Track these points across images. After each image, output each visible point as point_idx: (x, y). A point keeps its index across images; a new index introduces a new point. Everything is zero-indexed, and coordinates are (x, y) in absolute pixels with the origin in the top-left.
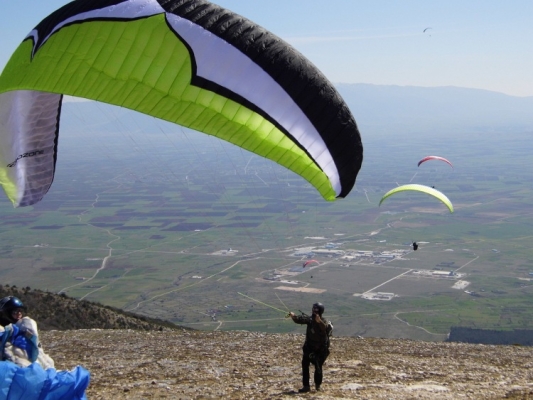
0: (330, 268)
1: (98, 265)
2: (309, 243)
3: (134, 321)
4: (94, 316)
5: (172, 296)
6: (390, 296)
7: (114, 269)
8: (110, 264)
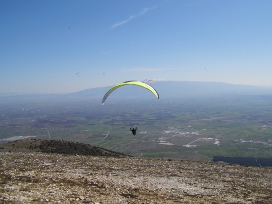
0: (176, 137)
1: (105, 136)
3: (110, 153)
4: (98, 151)
5: (127, 146)
6: (194, 146)
7: (110, 138)
8: (108, 136)
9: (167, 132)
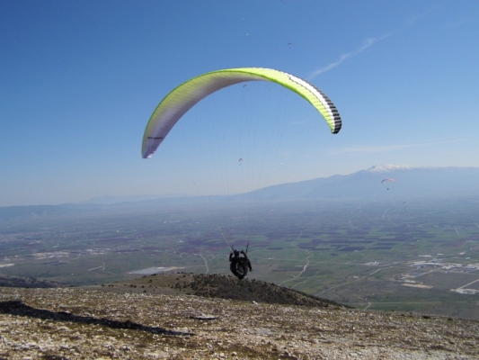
0: (434, 273)
1: (302, 269)
2: (422, 259)
3: (311, 300)
4: (289, 296)
5: (342, 288)
6: (474, 291)
7: (310, 272)
8: (308, 268)
9: (417, 263)
